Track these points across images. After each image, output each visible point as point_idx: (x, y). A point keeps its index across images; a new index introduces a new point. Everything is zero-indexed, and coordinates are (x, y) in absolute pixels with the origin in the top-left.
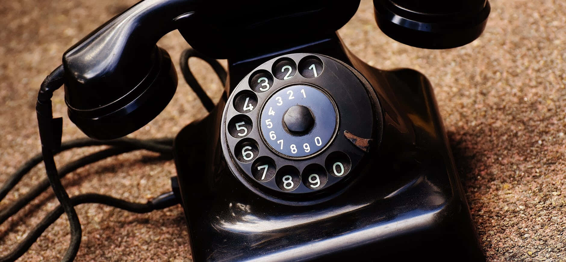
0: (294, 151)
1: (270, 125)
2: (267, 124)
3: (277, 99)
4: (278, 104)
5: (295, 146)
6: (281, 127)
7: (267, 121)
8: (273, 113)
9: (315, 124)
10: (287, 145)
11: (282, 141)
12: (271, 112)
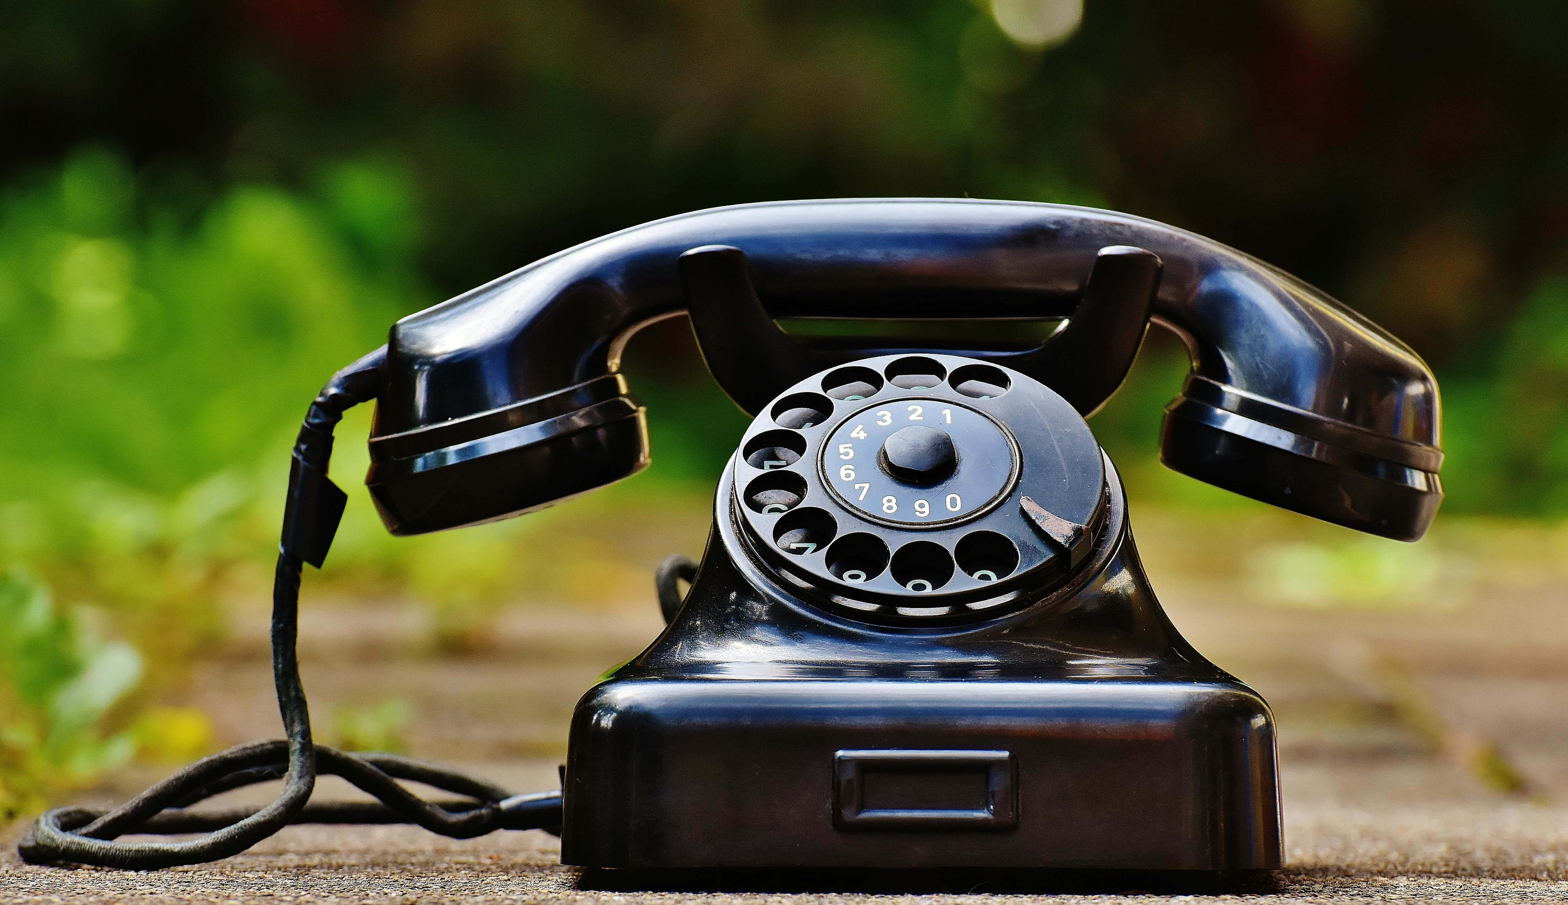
0: (890, 508)
1: (847, 454)
2: (842, 450)
3: (880, 414)
4: (880, 423)
5: (894, 500)
6: (874, 461)
7: (841, 447)
8: (862, 435)
9: (957, 471)
10: (875, 496)
11: (867, 486)
12: (858, 433)
